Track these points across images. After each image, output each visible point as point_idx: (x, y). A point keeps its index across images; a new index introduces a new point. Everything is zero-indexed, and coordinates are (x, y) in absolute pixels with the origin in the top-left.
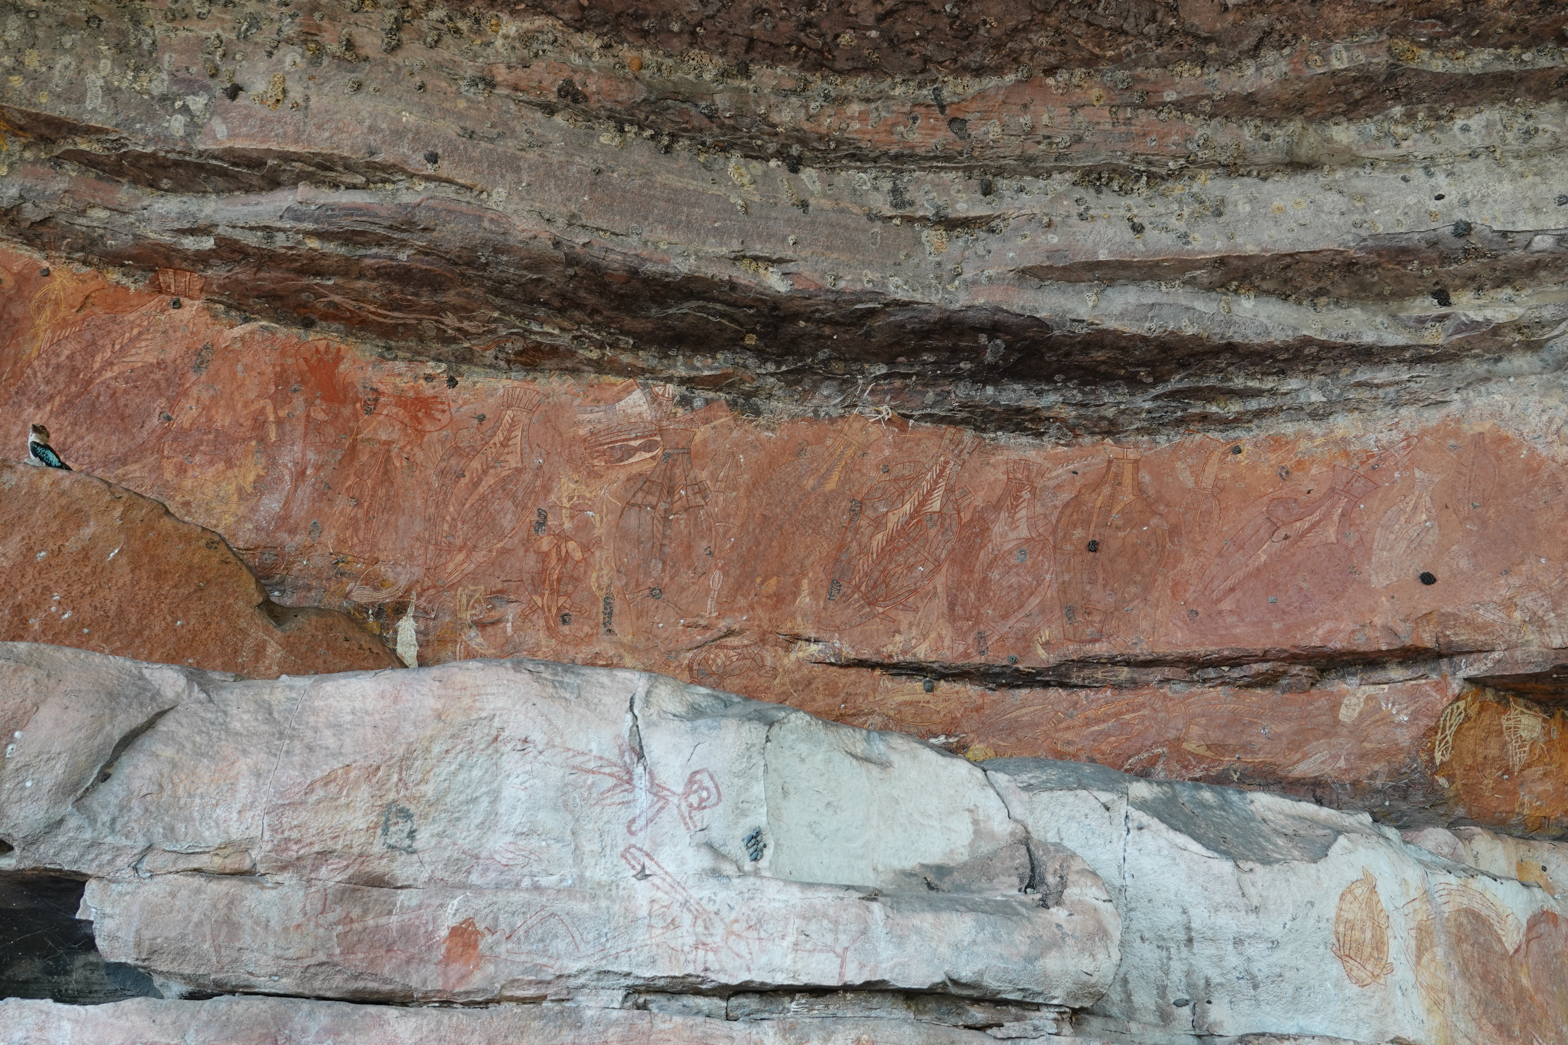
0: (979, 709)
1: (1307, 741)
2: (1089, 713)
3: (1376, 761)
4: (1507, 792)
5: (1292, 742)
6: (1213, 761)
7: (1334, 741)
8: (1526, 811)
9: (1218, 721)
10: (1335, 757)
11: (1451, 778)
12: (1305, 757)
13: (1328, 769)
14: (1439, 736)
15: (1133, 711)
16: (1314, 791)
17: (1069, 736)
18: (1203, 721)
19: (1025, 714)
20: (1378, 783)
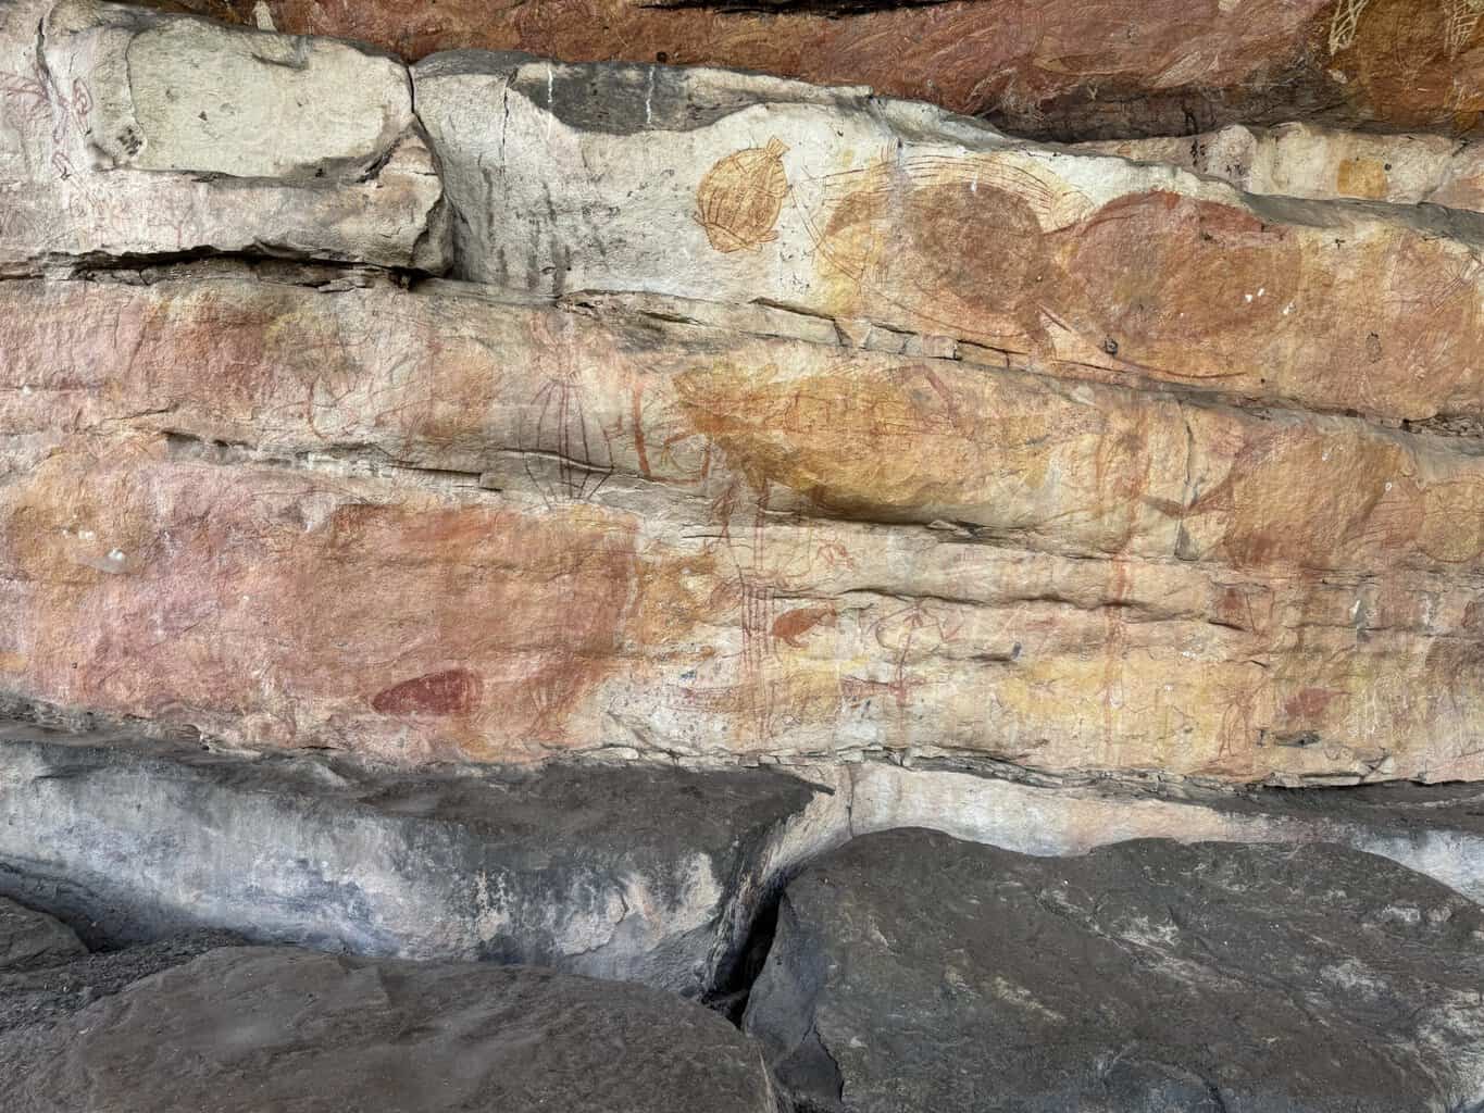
0: (820, 43)
1: (1177, 41)
2: (937, 35)
3: (1255, 58)
4: (1436, 83)
5: (1159, 45)
6: (1068, 77)
7: (1209, 37)
8: (1459, 106)
9: (1076, 29)
10: (1207, 58)
11: (1351, 72)
12: (1174, 61)
13: (1198, 74)
14: (1337, 17)
15: (984, 27)
16: (1183, 102)
17: (914, 64)
18: (1059, 30)
19: (868, 44)
20: (1258, 86)
